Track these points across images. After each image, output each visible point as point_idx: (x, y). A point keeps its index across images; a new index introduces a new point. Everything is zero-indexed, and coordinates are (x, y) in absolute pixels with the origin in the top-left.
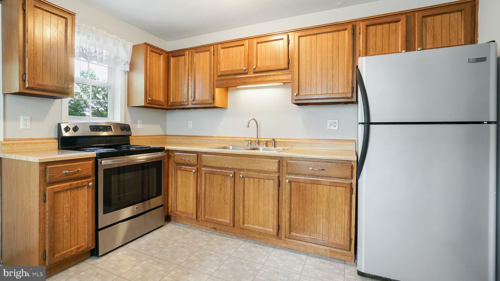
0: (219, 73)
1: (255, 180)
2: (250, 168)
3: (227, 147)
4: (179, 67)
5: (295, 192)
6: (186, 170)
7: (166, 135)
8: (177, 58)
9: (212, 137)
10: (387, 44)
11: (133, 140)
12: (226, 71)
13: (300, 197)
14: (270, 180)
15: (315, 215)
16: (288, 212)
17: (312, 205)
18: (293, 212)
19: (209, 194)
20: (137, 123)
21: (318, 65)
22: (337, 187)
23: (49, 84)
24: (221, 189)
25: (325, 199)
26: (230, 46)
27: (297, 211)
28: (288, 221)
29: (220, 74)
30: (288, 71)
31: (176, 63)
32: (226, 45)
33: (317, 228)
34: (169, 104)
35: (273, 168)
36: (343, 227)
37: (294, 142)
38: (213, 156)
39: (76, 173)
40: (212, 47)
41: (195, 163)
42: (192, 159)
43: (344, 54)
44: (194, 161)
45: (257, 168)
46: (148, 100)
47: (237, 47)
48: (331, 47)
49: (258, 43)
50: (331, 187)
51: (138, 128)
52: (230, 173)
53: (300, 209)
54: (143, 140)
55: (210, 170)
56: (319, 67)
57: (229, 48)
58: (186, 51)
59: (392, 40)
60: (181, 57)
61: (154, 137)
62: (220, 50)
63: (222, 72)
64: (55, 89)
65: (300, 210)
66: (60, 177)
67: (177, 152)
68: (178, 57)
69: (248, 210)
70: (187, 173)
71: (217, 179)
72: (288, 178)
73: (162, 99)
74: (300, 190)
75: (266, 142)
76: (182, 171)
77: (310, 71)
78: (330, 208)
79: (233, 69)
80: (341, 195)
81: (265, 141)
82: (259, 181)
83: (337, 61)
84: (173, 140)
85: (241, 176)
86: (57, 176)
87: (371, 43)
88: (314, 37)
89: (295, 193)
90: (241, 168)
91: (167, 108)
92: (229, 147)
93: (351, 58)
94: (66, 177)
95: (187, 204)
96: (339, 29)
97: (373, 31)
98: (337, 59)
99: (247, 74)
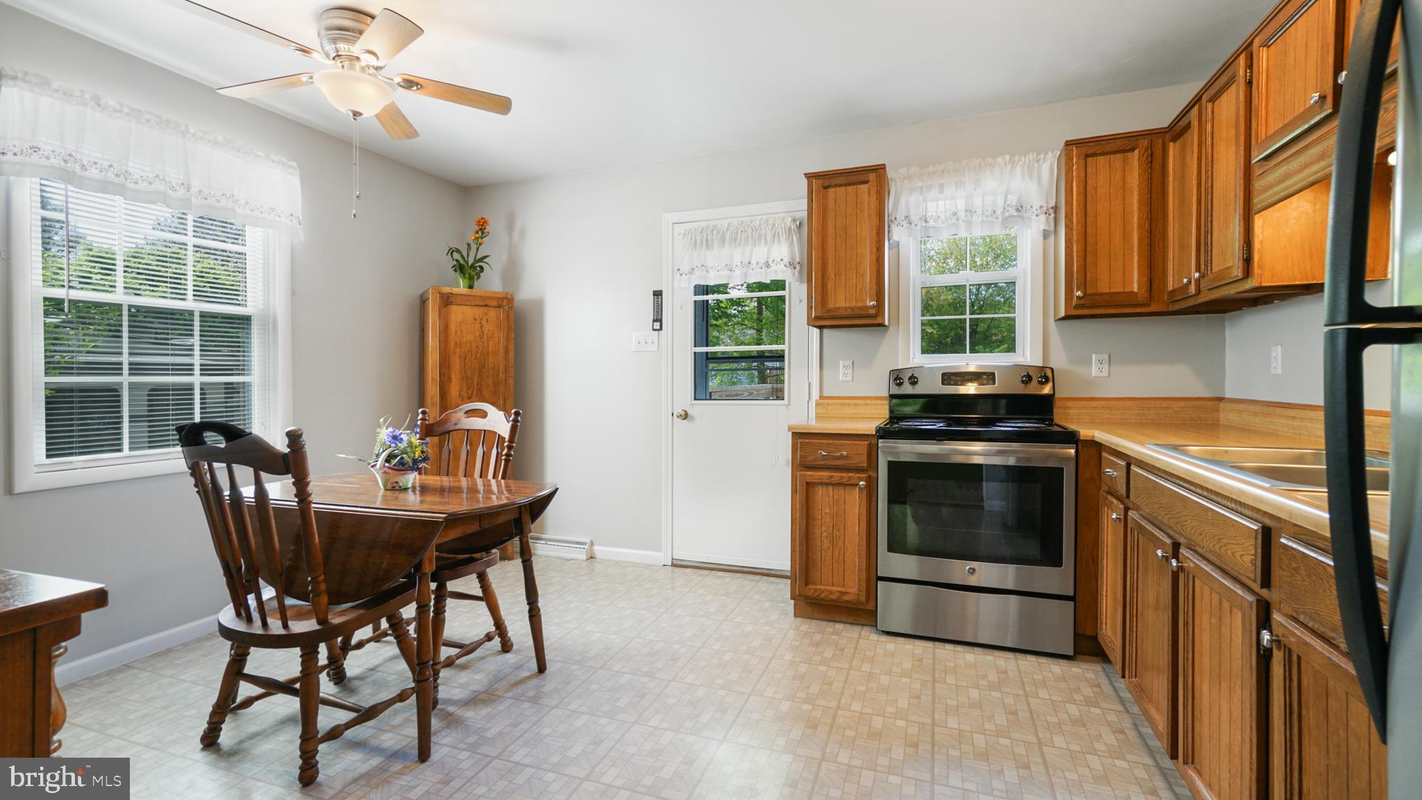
4: (1186, 168)
7: (1221, 399)
11: (1070, 408)
20: (1089, 362)
23: (844, 305)
31: (1181, 157)
34: (1166, 297)
39: (838, 458)
40: (1243, 55)
41: (1122, 491)
42: (1119, 474)
44: (1121, 483)
45: (1211, 545)
51: (1093, 375)
54: (1107, 412)
57: (1287, 32)
58: (1194, 108)
64: (849, 312)
66: (815, 460)
68: (1184, 136)
73: (1136, 286)
79: (1295, 116)
86: (811, 458)
91: (1167, 310)
94: (823, 463)
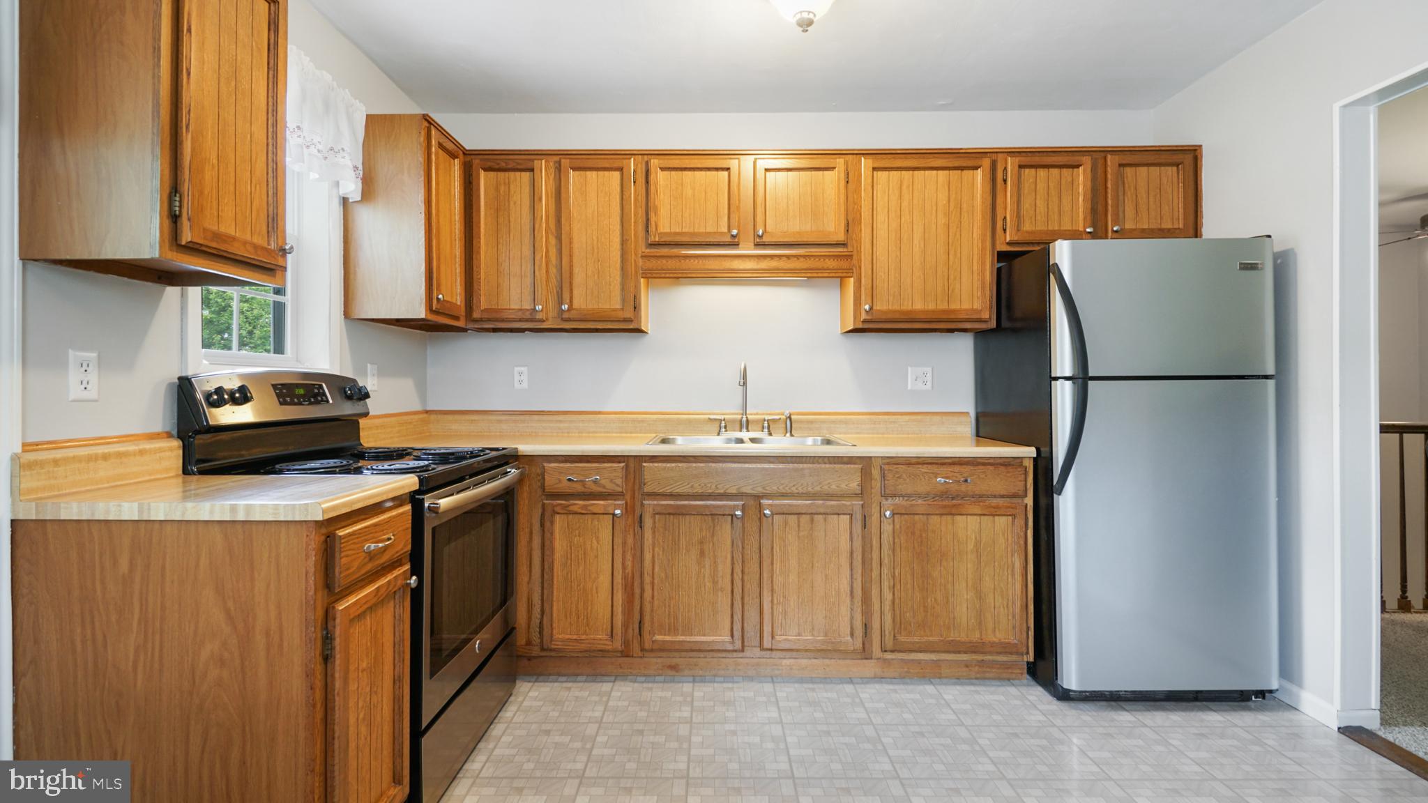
0: (655, 237)
1: (801, 519)
2: (790, 491)
3: (669, 438)
4: (512, 204)
5: (902, 538)
6: (590, 510)
7: (427, 412)
8: (501, 174)
9: (599, 413)
10: (1056, 210)
11: (364, 429)
12: (676, 234)
13: (914, 548)
14: (841, 516)
15: (949, 586)
16: (889, 588)
17: (942, 564)
18: (899, 587)
19: (666, 573)
20: (366, 374)
21: (916, 242)
22: (997, 518)
24: (702, 553)
25: (971, 546)
26: (688, 166)
27: (907, 583)
28: (889, 610)
29: (657, 240)
30: (845, 250)
31: (497, 189)
32: (676, 162)
33: (956, 614)
34: (476, 315)
35: (851, 485)
36: (1010, 604)
37: (833, 422)
38: (680, 465)
40: (632, 159)
41: (620, 489)
42: (611, 478)
43: (971, 221)
44: (615, 483)
45: (810, 489)
46: (435, 301)
47: (708, 173)
48: (945, 202)
49: (767, 170)
50: (982, 517)
52: (735, 508)
53: (915, 575)
55: (671, 505)
56: (918, 246)
57: (683, 172)
58: (538, 160)
59: (1066, 202)
60: (518, 174)
61: (405, 418)
62: (657, 174)
63: (666, 234)
65: (915, 579)
67: (550, 462)
68: (507, 174)
69: (784, 597)
70: (590, 520)
71: (692, 528)
72: (888, 507)
73: (459, 299)
74: (913, 533)
75: (768, 423)
76: (570, 516)
77: (898, 254)
78: (983, 564)
79: (696, 231)
80: (1003, 535)
81: (765, 420)
82: (812, 520)
83: (958, 236)
84: (454, 427)
85: (767, 512)
87: (1027, 206)
88: (906, 175)
89: (902, 542)
90: (765, 491)
91: (466, 326)
92: (673, 439)
93: (989, 234)
95: (589, 611)
96: (965, 165)
97: (1031, 180)
98: (958, 233)
99: (735, 245)
